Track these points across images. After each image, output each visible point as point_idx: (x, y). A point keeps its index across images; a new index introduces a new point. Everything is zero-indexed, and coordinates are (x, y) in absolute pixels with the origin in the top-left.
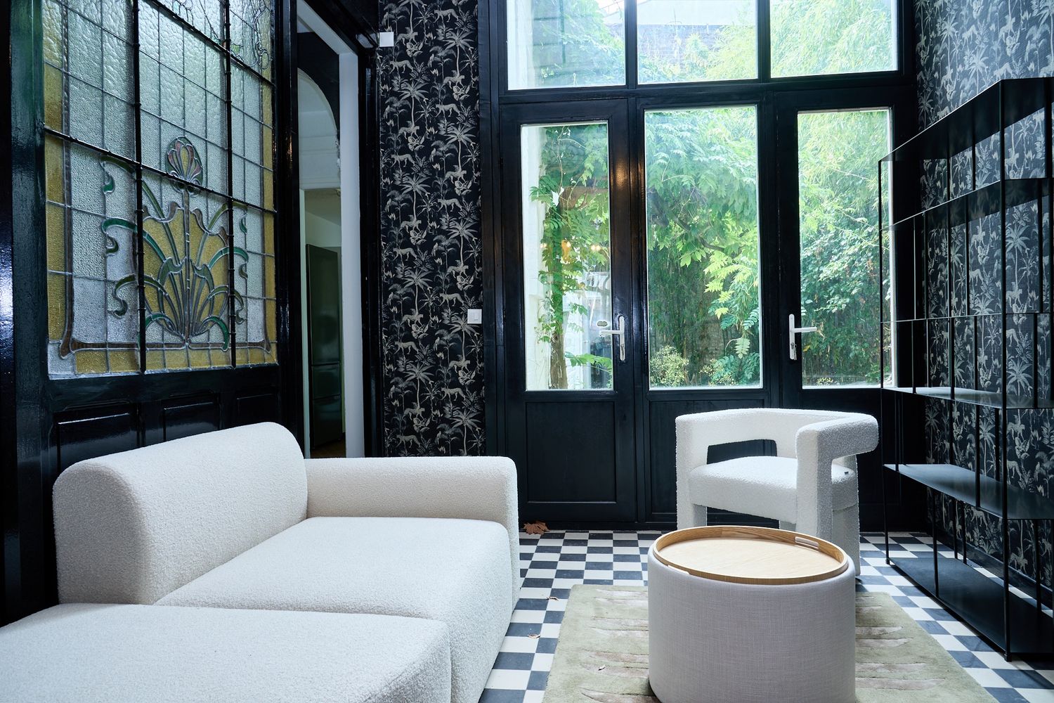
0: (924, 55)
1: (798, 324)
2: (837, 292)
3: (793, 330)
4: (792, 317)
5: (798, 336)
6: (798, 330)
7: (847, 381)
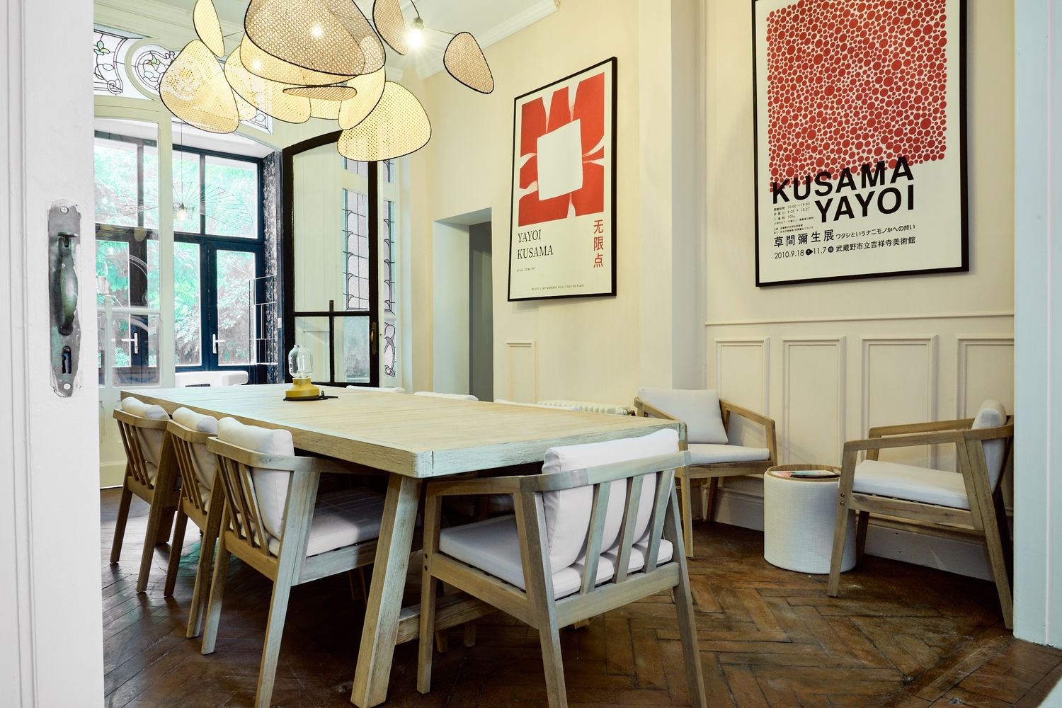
0: (267, 236)
1: (217, 338)
2: (228, 316)
3: (215, 341)
4: (214, 336)
5: (217, 344)
6: (217, 341)
7: (236, 363)
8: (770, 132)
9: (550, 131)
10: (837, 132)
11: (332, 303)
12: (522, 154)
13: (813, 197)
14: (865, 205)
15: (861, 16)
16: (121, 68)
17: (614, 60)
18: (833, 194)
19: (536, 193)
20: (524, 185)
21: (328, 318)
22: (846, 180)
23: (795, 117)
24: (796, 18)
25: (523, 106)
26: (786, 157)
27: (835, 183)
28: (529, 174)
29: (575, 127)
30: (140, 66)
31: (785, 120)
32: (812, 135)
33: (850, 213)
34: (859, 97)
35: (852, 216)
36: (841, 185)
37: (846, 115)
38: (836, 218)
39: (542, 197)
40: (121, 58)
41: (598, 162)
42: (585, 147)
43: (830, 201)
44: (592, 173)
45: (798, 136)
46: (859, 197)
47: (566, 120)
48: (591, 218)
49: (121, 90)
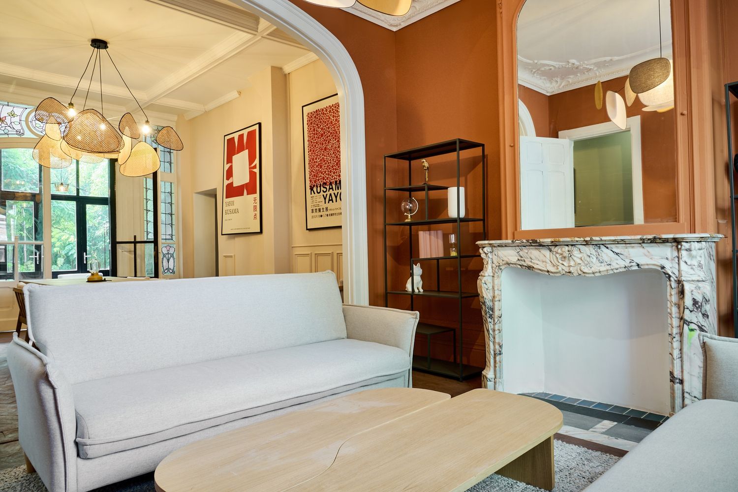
1: (86, 255)
3: (85, 256)
4: (85, 253)
5: (86, 258)
8: (309, 164)
9: (237, 153)
10: (328, 166)
11: (135, 237)
12: (227, 164)
13: (322, 193)
14: (336, 197)
15: (333, 120)
16: (23, 123)
17: (260, 124)
18: (327, 192)
19: (232, 183)
20: (228, 179)
21: (133, 244)
22: (331, 187)
23: (316, 159)
24: (315, 117)
25: (228, 140)
26: (314, 175)
27: (328, 187)
28: (229, 174)
29: (246, 152)
30: (34, 122)
31: (313, 159)
32: (321, 167)
33: (332, 200)
34: (334, 153)
35: (333, 202)
36: (330, 189)
37: (330, 160)
38: (329, 203)
39: (235, 185)
40: (23, 118)
41: (254, 170)
42: (251, 163)
43: (327, 195)
44: (252, 175)
45: (317, 167)
46: (334, 193)
47: (243, 150)
48: (252, 196)
49: (23, 134)
